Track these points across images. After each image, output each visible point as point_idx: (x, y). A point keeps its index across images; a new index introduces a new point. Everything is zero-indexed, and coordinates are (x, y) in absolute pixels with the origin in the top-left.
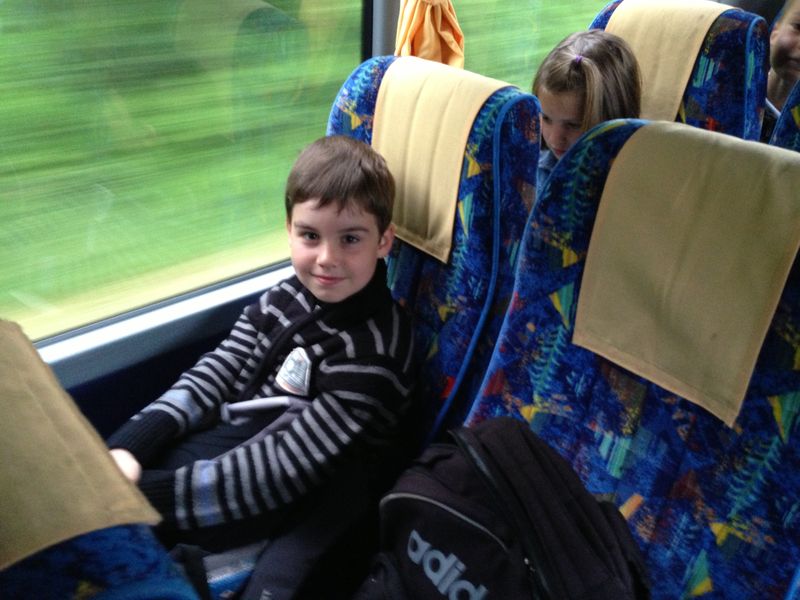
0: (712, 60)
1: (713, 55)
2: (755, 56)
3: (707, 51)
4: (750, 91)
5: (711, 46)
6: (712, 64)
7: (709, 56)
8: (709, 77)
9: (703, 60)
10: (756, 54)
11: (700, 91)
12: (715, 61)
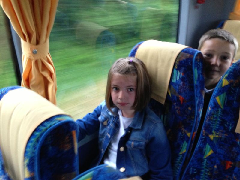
0: (179, 71)
1: (179, 69)
2: (198, 70)
3: (176, 67)
4: (196, 85)
5: (178, 65)
6: (179, 73)
7: (177, 70)
8: (178, 78)
9: (175, 71)
10: (198, 69)
11: (175, 84)
12: (180, 72)
